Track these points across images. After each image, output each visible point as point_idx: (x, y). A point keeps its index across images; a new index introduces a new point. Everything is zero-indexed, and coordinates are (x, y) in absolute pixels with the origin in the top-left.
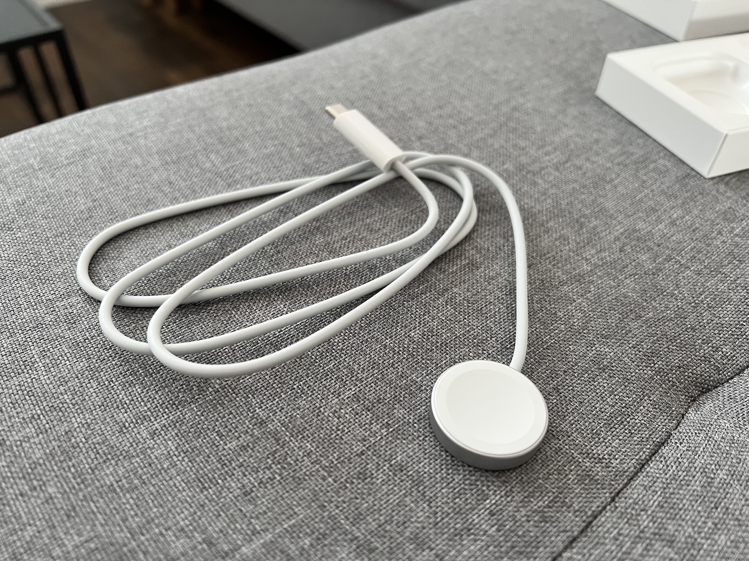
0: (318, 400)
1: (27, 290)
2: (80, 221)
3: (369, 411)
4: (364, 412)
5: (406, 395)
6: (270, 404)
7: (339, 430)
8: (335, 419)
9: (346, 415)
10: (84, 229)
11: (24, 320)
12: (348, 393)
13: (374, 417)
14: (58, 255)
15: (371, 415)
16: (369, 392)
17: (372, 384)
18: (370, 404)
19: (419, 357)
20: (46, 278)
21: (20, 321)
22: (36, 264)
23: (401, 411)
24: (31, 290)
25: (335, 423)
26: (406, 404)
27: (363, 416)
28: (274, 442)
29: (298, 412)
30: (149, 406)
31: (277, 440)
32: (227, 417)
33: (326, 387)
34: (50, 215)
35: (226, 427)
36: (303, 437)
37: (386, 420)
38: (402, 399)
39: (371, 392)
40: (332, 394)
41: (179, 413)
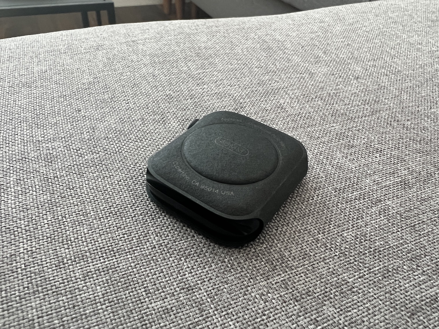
0: (246, 279)
1: (25, 130)
2: (80, 89)
3: (297, 301)
4: (291, 302)
5: (337, 293)
6: (200, 271)
7: (264, 315)
8: (262, 302)
9: (273, 301)
10: (82, 96)
11: (14, 152)
12: (277, 278)
13: (302, 309)
14: (56, 110)
15: (298, 307)
16: (298, 281)
17: (302, 275)
18: (298, 295)
19: (351, 258)
20: (42, 125)
21: (11, 152)
22: (38, 114)
23: (331, 309)
24: (28, 131)
25: (261, 306)
26: (336, 302)
27: (291, 306)
28: (197, 312)
29: (226, 286)
30: (90, 247)
31: (201, 310)
32: (158, 275)
33: (255, 267)
34: (61, 82)
35: (155, 285)
36: (228, 314)
37: (314, 316)
38: (332, 296)
39: (301, 282)
40: (261, 275)
41: (115, 260)
